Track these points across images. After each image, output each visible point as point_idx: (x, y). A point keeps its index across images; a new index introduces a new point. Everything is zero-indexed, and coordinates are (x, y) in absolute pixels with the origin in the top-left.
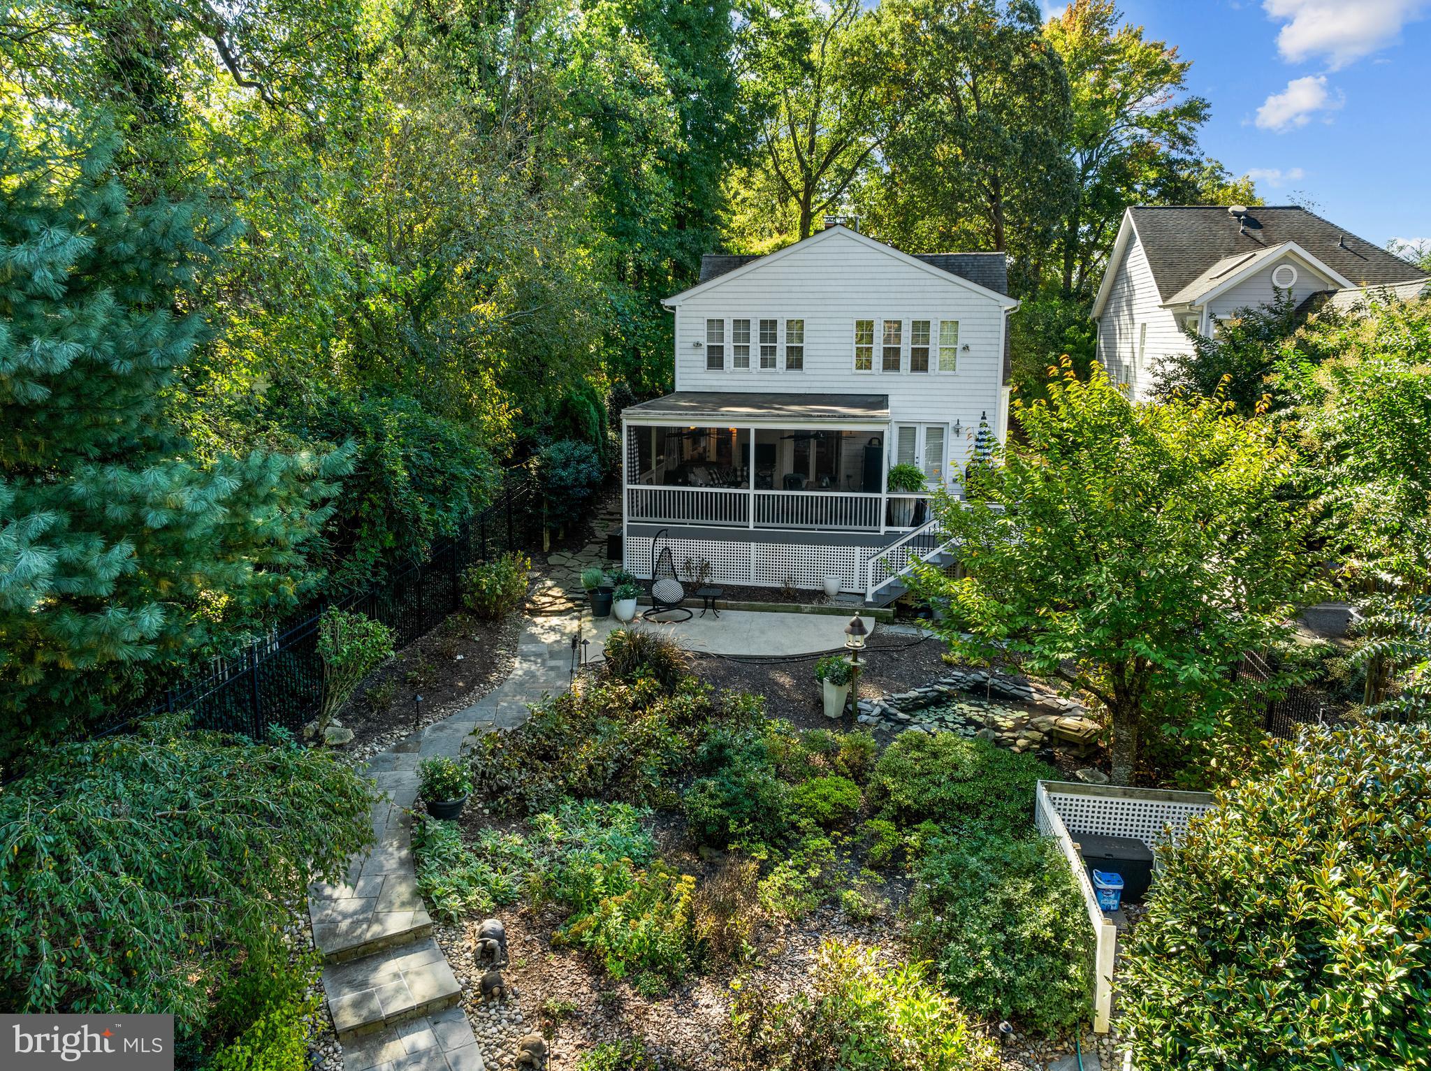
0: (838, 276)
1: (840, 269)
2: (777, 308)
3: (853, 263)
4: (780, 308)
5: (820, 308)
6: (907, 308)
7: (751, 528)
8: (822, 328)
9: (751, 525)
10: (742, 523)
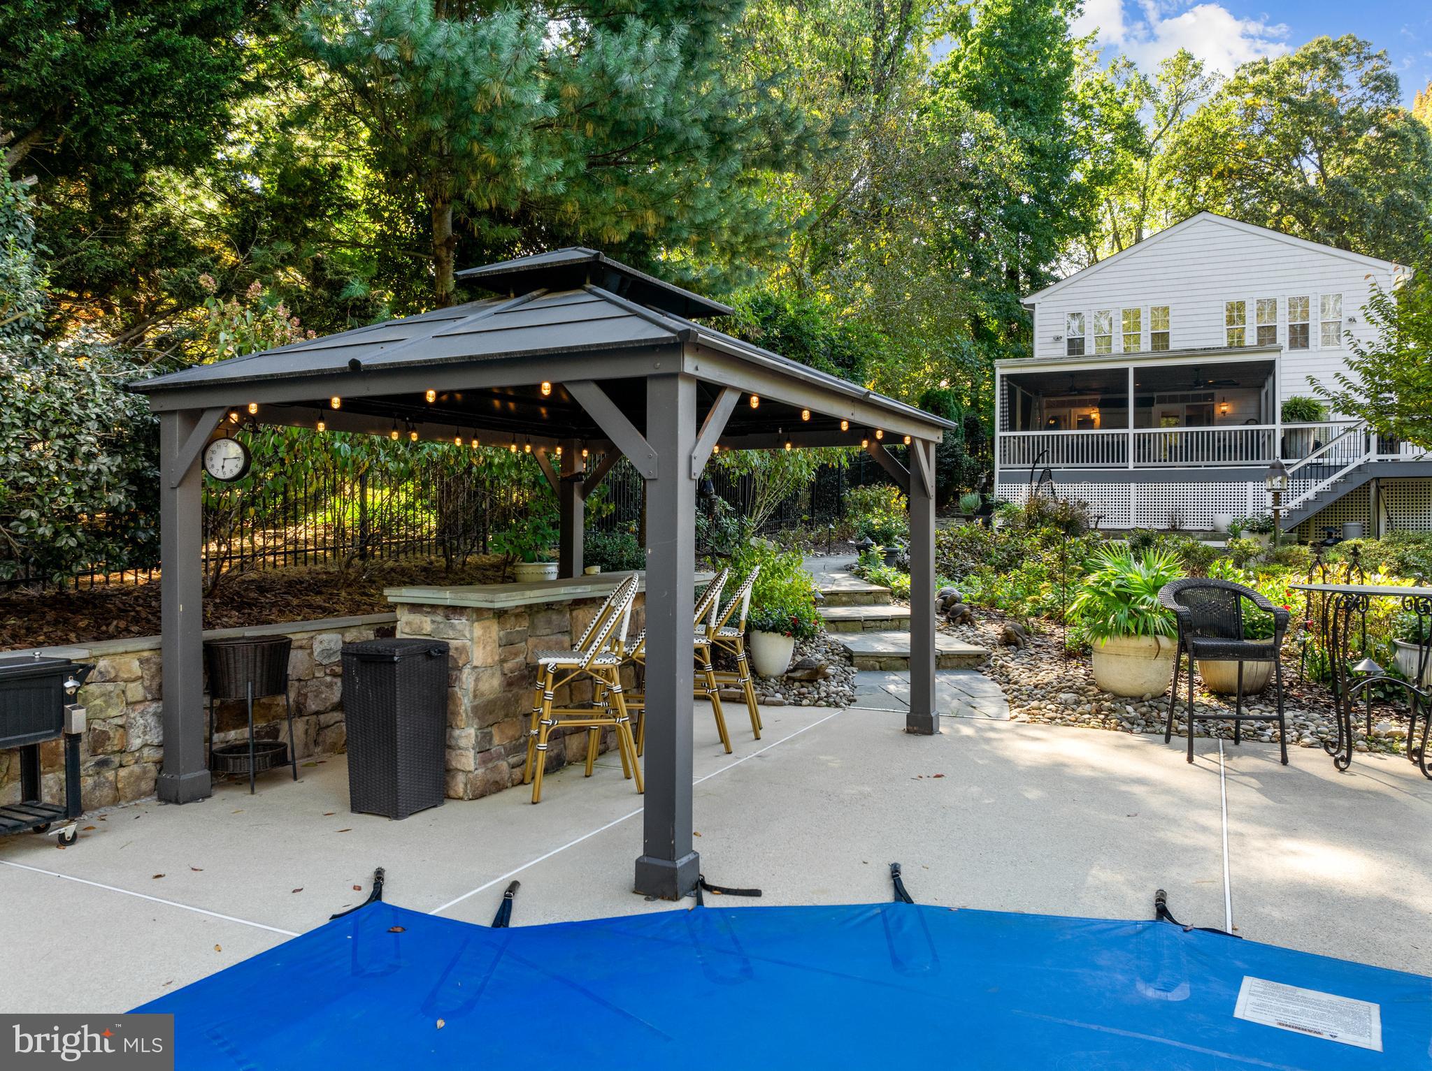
0: (1205, 261)
1: (1206, 254)
2: (1140, 297)
3: (1219, 247)
4: (1144, 297)
5: (1185, 294)
6: (1283, 286)
7: (1131, 468)
8: (1189, 312)
9: (1131, 465)
10: (1121, 464)
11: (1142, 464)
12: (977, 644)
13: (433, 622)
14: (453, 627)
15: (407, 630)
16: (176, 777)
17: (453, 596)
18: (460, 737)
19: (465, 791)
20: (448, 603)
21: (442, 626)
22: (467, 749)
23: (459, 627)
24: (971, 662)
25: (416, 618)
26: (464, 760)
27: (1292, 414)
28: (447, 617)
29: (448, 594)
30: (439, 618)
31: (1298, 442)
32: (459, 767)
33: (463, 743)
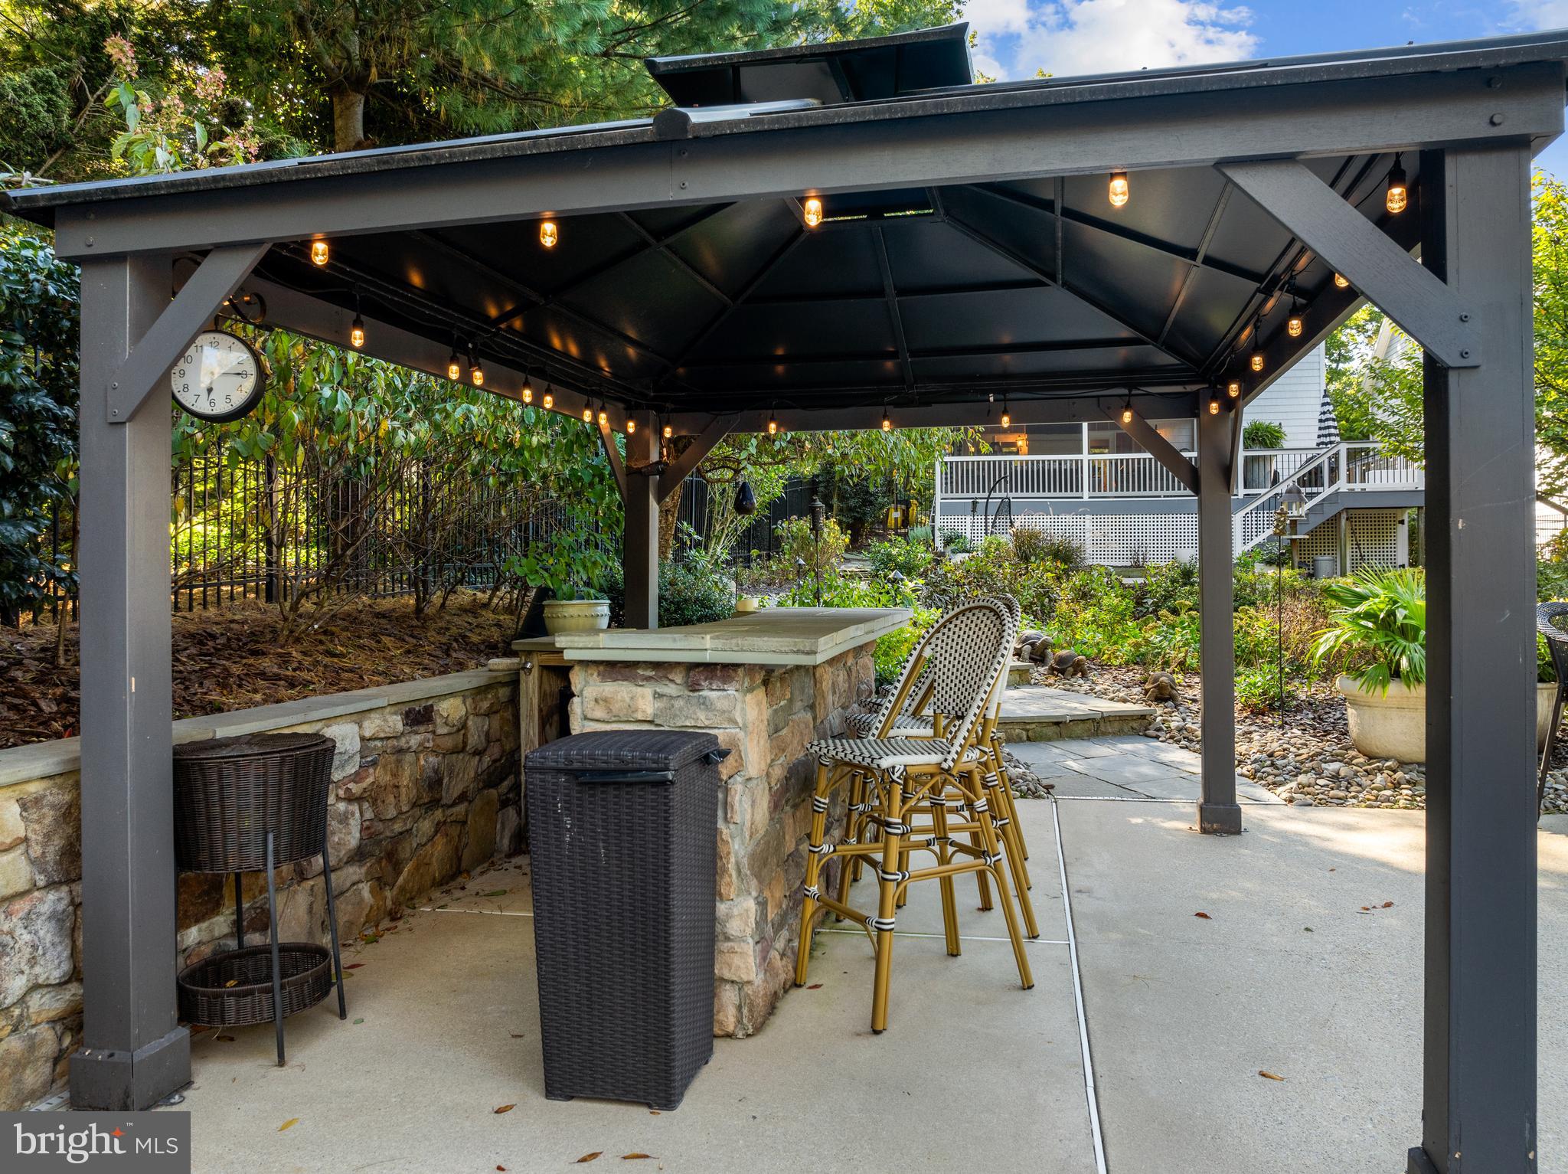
7: (1086, 498)
9: (1086, 495)
10: (1074, 494)
11: (1097, 494)
12: (1125, 701)
13: (658, 696)
14: (705, 704)
15: (599, 714)
16: (120, 1056)
17: (719, 643)
18: (729, 916)
19: (739, 1021)
20: (708, 657)
21: (679, 703)
22: (742, 939)
23: (719, 705)
24: (1135, 725)
25: (621, 691)
26: (736, 960)
27: (1253, 440)
28: (694, 687)
29: (708, 641)
30: (671, 689)
31: (1258, 470)
32: (727, 975)
33: (734, 927)
